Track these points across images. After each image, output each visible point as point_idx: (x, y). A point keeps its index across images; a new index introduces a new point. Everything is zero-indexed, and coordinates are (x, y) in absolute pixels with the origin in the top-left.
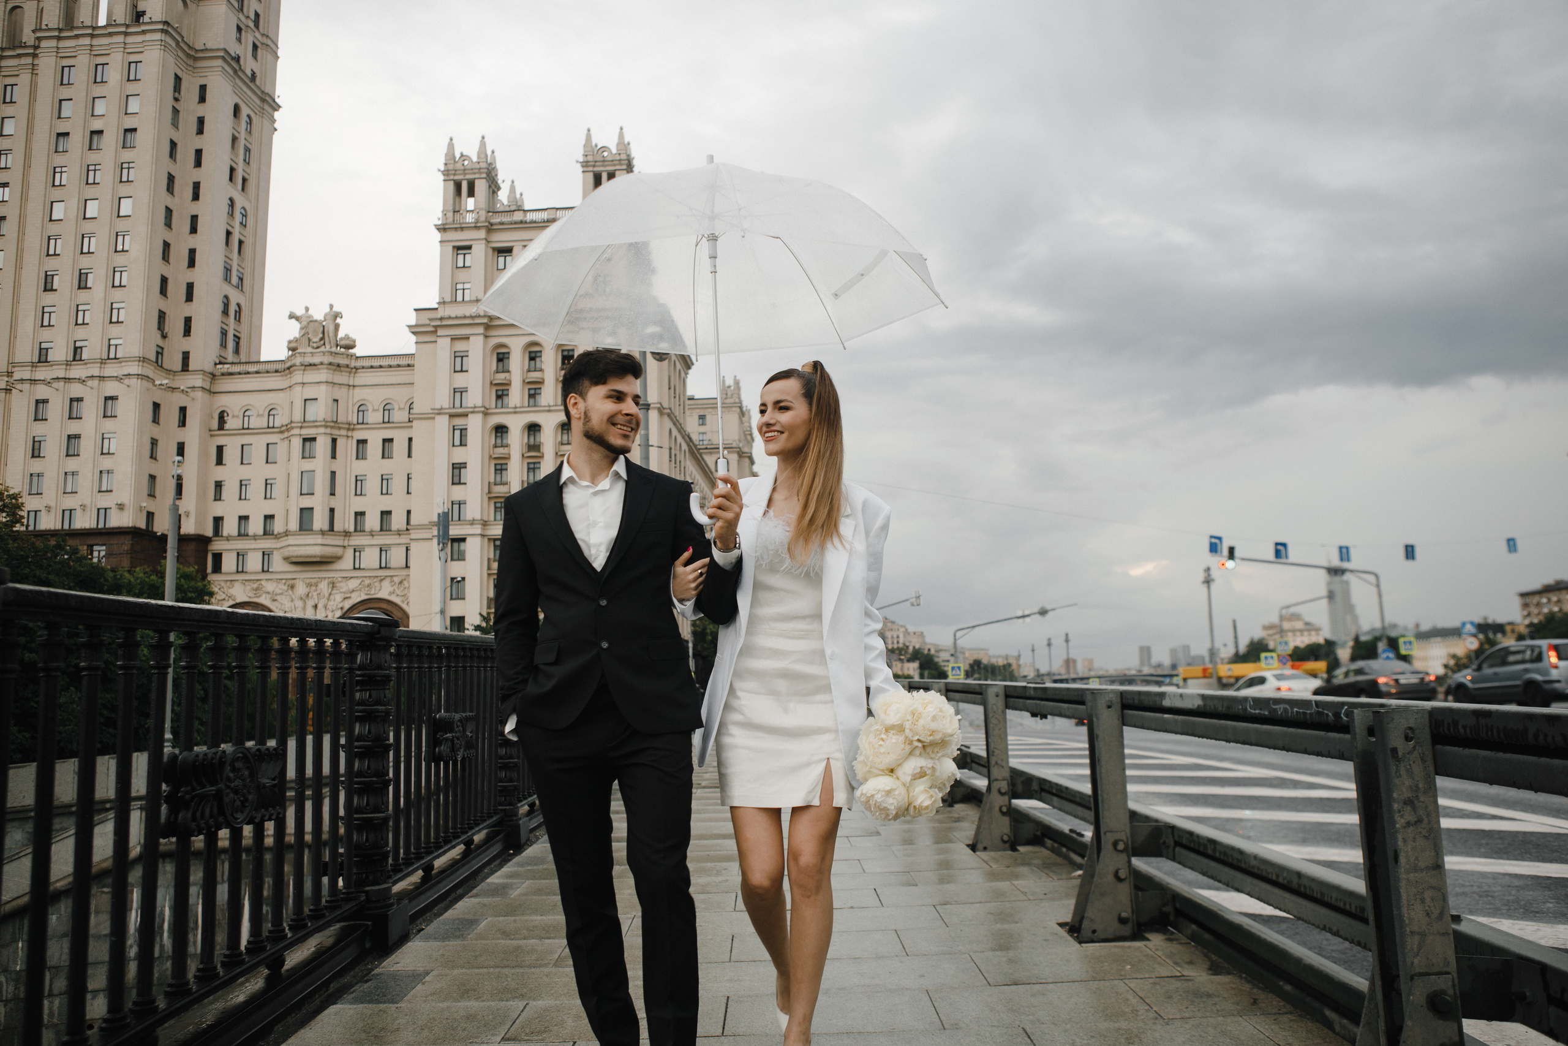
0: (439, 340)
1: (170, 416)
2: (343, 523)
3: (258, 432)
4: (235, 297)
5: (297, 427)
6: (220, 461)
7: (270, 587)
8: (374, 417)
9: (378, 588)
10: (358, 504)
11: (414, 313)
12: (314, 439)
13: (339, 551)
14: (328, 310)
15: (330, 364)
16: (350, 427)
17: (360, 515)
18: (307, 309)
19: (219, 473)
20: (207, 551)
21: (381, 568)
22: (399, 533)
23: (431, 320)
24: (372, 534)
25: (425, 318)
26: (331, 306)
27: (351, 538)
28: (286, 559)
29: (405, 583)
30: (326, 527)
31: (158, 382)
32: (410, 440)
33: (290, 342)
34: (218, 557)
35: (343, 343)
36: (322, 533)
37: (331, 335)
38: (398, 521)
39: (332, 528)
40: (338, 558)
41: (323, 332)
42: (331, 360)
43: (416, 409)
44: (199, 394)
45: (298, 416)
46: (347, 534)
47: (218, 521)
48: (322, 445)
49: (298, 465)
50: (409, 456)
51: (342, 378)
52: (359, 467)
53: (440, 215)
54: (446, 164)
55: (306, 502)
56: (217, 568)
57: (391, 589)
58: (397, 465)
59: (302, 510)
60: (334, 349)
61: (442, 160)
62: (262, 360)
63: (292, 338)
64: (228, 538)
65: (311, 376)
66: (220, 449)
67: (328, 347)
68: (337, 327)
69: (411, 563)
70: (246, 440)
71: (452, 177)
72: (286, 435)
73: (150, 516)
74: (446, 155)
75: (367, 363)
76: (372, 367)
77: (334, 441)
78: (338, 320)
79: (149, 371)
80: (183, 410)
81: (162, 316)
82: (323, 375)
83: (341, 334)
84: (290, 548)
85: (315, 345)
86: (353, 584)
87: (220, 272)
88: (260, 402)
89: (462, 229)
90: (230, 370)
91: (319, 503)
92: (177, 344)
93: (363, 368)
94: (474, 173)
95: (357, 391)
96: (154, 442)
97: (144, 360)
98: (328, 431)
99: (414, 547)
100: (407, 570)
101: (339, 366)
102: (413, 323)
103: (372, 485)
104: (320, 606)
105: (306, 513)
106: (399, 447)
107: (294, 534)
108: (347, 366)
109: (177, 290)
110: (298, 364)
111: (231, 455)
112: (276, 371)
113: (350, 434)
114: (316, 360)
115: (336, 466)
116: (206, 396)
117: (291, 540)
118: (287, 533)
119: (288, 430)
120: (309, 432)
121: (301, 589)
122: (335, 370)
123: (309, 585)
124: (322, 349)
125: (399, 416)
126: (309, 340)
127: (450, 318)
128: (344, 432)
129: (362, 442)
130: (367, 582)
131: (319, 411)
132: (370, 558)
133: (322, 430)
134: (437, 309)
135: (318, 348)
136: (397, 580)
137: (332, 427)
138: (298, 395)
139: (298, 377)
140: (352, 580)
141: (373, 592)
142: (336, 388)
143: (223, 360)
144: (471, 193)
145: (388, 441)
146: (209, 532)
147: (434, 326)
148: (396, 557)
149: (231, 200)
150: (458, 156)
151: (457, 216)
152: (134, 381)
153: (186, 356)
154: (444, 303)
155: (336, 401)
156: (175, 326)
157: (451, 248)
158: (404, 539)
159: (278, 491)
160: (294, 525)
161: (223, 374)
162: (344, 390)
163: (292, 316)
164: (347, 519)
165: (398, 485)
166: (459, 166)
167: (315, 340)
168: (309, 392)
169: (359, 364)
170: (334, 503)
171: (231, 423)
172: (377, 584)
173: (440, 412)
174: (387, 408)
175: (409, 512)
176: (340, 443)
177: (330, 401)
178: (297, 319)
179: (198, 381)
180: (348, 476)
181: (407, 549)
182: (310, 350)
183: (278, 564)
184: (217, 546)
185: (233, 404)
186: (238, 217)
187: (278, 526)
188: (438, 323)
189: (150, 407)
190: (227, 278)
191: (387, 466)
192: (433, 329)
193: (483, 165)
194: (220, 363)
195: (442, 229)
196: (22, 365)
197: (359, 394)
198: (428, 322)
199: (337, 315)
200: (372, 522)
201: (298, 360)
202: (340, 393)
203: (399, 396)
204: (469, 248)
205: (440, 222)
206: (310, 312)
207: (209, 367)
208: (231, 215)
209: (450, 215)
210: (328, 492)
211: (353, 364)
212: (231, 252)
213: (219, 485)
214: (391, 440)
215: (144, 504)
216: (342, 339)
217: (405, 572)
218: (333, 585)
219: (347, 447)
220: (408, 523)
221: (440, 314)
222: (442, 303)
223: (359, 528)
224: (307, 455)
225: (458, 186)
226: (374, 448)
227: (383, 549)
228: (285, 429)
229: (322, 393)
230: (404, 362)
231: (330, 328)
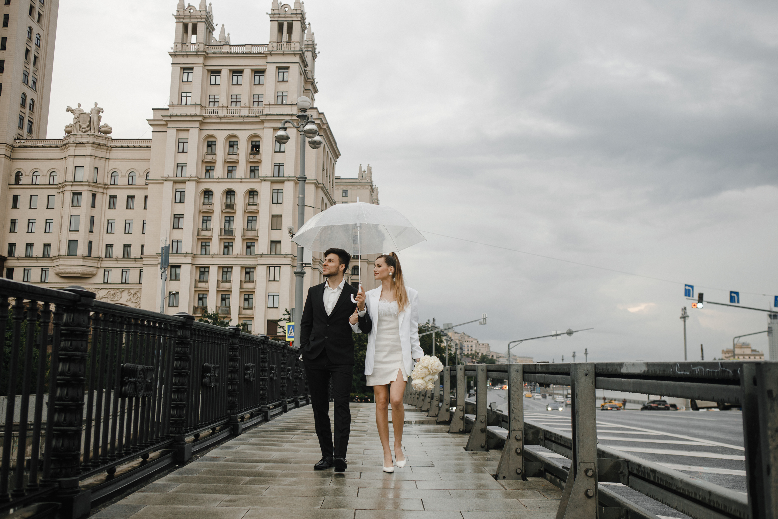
0: (168, 130)
2: (99, 251)
3: (42, 187)
4: (30, 95)
5: (69, 185)
6: (15, 206)
8: (122, 181)
9: (119, 297)
10: (109, 238)
11: (152, 111)
12: (80, 194)
13: (94, 270)
14: (94, 106)
15: (94, 143)
16: (105, 187)
17: (109, 246)
18: (79, 105)
19: (14, 214)
20: (3, 267)
21: (122, 283)
22: (135, 260)
23: (163, 116)
24: (117, 259)
25: (159, 115)
26: (96, 104)
27: (103, 262)
28: (57, 274)
29: (138, 294)
30: (86, 254)
32: (146, 197)
33: (67, 127)
34: (11, 270)
35: (103, 129)
36: (83, 257)
37: (95, 123)
38: (135, 252)
39: (90, 254)
40: (94, 275)
41: (90, 122)
42: (94, 140)
43: (151, 177)
44: (3, 159)
45: (70, 178)
46: (100, 259)
47: (12, 246)
48: (86, 198)
49: (68, 210)
50: (145, 208)
51: (101, 153)
52: (110, 214)
53: (173, 46)
54: (178, 11)
55: (73, 236)
57: (128, 298)
58: (136, 214)
59: (69, 241)
60: (96, 133)
61: (176, 9)
62: (47, 138)
63: (68, 125)
64: (19, 258)
65: (80, 151)
66: (15, 198)
67: (93, 131)
68: (99, 118)
69: (143, 281)
70: (33, 192)
71: (182, 20)
72: (61, 190)
74: (178, 5)
75: (119, 144)
76: (122, 147)
77: (94, 195)
78: (101, 114)
82: (88, 150)
83: (102, 123)
84: (61, 267)
85: (84, 130)
87: (21, 77)
88: (44, 167)
89: (187, 56)
90: (25, 144)
91: (82, 237)
93: (116, 147)
94: (197, 18)
95: (111, 162)
98: (90, 188)
99: (145, 269)
100: (140, 285)
101: (99, 145)
102: (152, 118)
103: (119, 227)
105: (73, 243)
106: (138, 202)
107: (64, 257)
108: (105, 145)
110: (72, 142)
111: (23, 201)
112: (57, 147)
113: (105, 191)
114: (84, 140)
115: (94, 212)
116: (8, 161)
117: (61, 262)
118: (59, 257)
119: (63, 187)
120: (77, 189)
122: (96, 148)
124: (89, 133)
125: (139, 181)
126: (80, 126)
127: (176, 116)
128: (101, 190)
129: (113, 197)
130: (112, 292)
131: (84, 175)
132: (115, 276)
133: (86, 188)
134: (168, 109)
135: (86, 132)
136: (132, 292)
137: (93, 186)
138: (71, 163)
139: (71, 151)
140: (102, 291)
141: (115, 299)
142: (97, 160)
143: (20, 137)
144: (194, 32)
145: (130, 197)
146: (5, 254)
147: (165, 121)
148: (133, 276)
149: (30, 28)
150: (186, 6)
151: (184, 46)
154: (173, 105)
155: (97, 168)
157: (179, 68)
158: (138, 264)
159: (54, 228)
160: (64, 251)
161: (20, 147)
162: (103, 161)
163: (69, 110)
164: (100, 249)
165: (136, 227)
166: (187, 13)
167: (84, 126)
168: (79, 162)
169: (114, 144)
170: (92, 237)
171: (24, 180)
172: (119, 294)
173: (167, 179)
174: (131, 175)
175: (143, 246)
176: (98, 197)
177: (93, 168)
178: (72, 111)
180: (103, 220)
181: (141, 271)
182: (80, 133)
183: (51, 277)
184: (10, 263)
185: (26, 167)
186: (34, 40)
187: (53, 252)
188: (169, 119)
190: (25, 82)
191: (129, 214)
192: (165, 123)
193: (203, 13)
194: (18, 139)
195: (173, 55)
197: (112, 165)
198: (162, 118)
199: (100, 110)
200: (118, 251)
201: (72, 140)
202: (100, 163)
203: (140, 168)
204: (192, 69)
205: (172, 51)
206: (81, 107)
207: (10, 141)
208: (30, 38)
209: (179, 46)
210: (88, 230)
211: (109, 144)
212: (29, 63)
213: (13, 222)
214: (133, 197)
216: (102, 127)
217: (138, 287)
219: (102, 200)
220: (142, 254)
221: (170, 113)
222: (172, 105)
223: (108, 256)
224: (75, 204)
225: (186, 27)
226: (121, 202)
227: (124, 271)
228: (61, 186)
229: (87, 162)
230: (144, 144)
231: (95, 119)
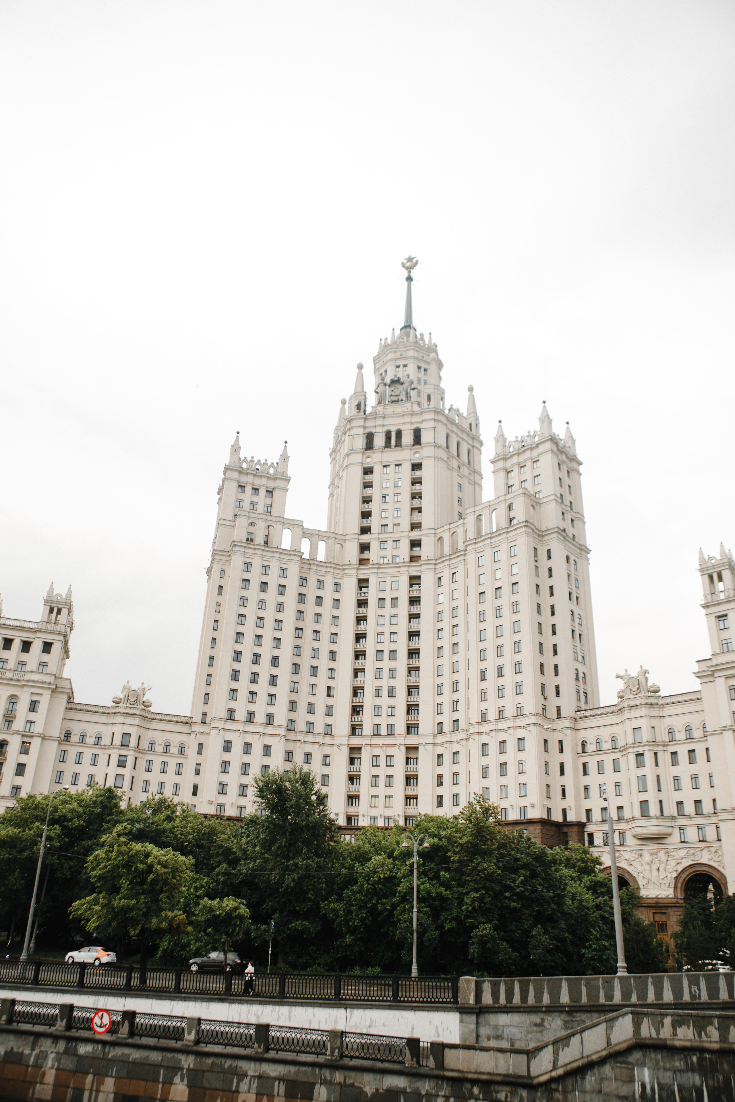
0: (716, 679)
1: (553, 746)
2: (671, 809)
3: (607, 752)
4: (581, 669)
5: (631, 747)
6: (585, 773)
7: (627, 855)
8: (681, 736)
9: (700, 856)
10: (678, 796)
11: (696, 663)
12: (642, 754)
13: (668, 830)
14: (639, 669)
15: (646, 704)
16: (665, 744)
17: (680, 803)
18: (626, 671)
19: (586, 781)
20: (583, 832)
21: (700, 841)
22: (709, 815)
23: (709, 667)
24: (690, 817)
25: (704, 666)
26: (641, 667)
27: (676, 820)
28: (634, 836)
29: (719, 851)
30: (658, 813)
31: (545, 727)
32: (707, 749)
33: (619, 693)
34: (591, 835)
35: (652, 689)
36: (657, 817)
37: (644, 684)
38: (707, 807)
39: (662, 815)
40: (670, 835)
41: (639, 684)
42: (646, 701)
43: (708, 729)
44: (569, 732)
45: (630, 740)
46: (673, 817)
47: (588, 811)
48: (649, 757)
49: (635, 772)
50: (708, 761)
51: (654, 712)
52: (675, 771)
53: (703, 598)
54: (700, 565)
55: (643, 797)
56: (591, 843)
57: (710, 857)
58: (701, 767)
59: (641, 802)
60: (647, 694)
61: (698, 563)
62: (601, 706)
63: (619, 690)
64: (596, 823)
65: (635, 713)
66: (584, 765)
67: (643, 693)
68: (646, 679)
69: (722, 837)
70: (600, 758)
71: (706, 572)
72: (624, 753)
73: (549, 810)
74: (700, 559)
75: (669, 700)
76: (673, 703)
77: (656, 754)
78: (647, 675)
79: (540, 720)
80: (561, 742)
81: (543, 686)
82: (642, 711)
83: (650, 684)
84: (637, 829)
85: (635, 693)
86: (682, 853)
87: (571, 655)
88: (605, 734)
89: (719, 604)
90: (585, 715)
91: (651, 796)
92: (553, 702)
93: (667, 704)
94: (720, 567)
95: (666, 719)
96: (547, 764)
97: (537, 714)
98: (651, 748)
99: (721, 825)
100: (719, 842)
101: (652, 704)
102: (697, 670)
103: (686, 783)
104: (661, 869)
105: (644, 804)
106: (700, 755)
107: (638, 819)
108: (657, 704)
109: (549, 670)
110: (626, 706)
111: (592, 768)
112: (613, 712)
113: (665, 749)
114: (637, 702)
115: (659, 771)
116: (573, 732)
117: (636, 823)
118: (633, 819)
119: (625, 750)
120: (639, 750)
121: (647, 857)
122: (650, 708)
123: (652, 854)
124: (639, 695)
125: (697, 734)
126: (631, 690)
127: (721, 664)
128: (661, 748)
129: (674, 754)
130: (692, 851)
131: (645, 735)
132: (692, 834)
133: (647, 748)
134: (711, 659)
135: (636, 694)
136: (713, 850)
137: (653, 745)
138: (629, 726)
139: (627, 714)
140: (681, 850)
141: (696, 859)
142: (652, 719)
143: (580, 709)
144: (720, 579)
145: (691, 751)
146: (584, 820)
147: (711, 671)
148: (710, 833)
149: (572, 611)
150: (706, 558)
151: (714, 596)
152: (533, 728)
153: (559, 709)
154: (715, 654)
155: (653, 727)
156: (551, 692)
157: (713, 618)
158: (713, 820)
159: (624, 789)
160: (637, 813)
161: (581, 718)
162: (658, 719)
163: (618, 677)
164: (671, 807)
165: (703, 781)
166: (709, 564)
167: (634, 690)
168: (636, 724)
169: (665, 701)
170: (661, 796)
171: (590, 747)
172: (699, 853)
173: (726, 729)
174: (688, 729)
175: (714, 800)
176: (660, 755)
177: (650, 728)
178: (621, 677)
179: (567, 723)
180: (668, 777)
181: (717, 827)
182: (632, 696)
183: (630, 840)
184: (589, 828)
185: (590, 736)
186: (577, 621)
187: (627, 814)
188: (714, 669)
189: (543, 742)
190: (576, 659)
191: (694, 769)
192: (711, 673)
193: (725, 560)
194: (578, 711)
195: (706, 606)
196: (473, 724)
197: (668, 722)
198: (707, 669)
199: (646, 672)
200: (689, 808)
201: (625, 704)
202: (655, 722)
203: (695, 721)
204: (726, 615)
205: (703, 602)
206: (629, 672)
207: (573, 714)
208: (573, 620)
209: (709, 596)
210: (657, 789)
211: (661, 702)
212: (576, 642)
213: (586, 788)
214: (693, 751)
215: (545, 803)
216: (651, 687)
217: (718, 844)
218: (668, 854)
219: (665, 758)
220: (715, 809)
221: (714, 662)
222: (714, 655)
223: (681, 814)
224: (640, 764)
225: (711, 577)
226: (683, 757)
227: (700, 828)
228: (625, 748)
229: (644, 723)
230: (694, 696)
231: (643, 680)
